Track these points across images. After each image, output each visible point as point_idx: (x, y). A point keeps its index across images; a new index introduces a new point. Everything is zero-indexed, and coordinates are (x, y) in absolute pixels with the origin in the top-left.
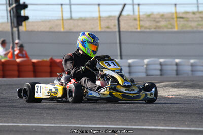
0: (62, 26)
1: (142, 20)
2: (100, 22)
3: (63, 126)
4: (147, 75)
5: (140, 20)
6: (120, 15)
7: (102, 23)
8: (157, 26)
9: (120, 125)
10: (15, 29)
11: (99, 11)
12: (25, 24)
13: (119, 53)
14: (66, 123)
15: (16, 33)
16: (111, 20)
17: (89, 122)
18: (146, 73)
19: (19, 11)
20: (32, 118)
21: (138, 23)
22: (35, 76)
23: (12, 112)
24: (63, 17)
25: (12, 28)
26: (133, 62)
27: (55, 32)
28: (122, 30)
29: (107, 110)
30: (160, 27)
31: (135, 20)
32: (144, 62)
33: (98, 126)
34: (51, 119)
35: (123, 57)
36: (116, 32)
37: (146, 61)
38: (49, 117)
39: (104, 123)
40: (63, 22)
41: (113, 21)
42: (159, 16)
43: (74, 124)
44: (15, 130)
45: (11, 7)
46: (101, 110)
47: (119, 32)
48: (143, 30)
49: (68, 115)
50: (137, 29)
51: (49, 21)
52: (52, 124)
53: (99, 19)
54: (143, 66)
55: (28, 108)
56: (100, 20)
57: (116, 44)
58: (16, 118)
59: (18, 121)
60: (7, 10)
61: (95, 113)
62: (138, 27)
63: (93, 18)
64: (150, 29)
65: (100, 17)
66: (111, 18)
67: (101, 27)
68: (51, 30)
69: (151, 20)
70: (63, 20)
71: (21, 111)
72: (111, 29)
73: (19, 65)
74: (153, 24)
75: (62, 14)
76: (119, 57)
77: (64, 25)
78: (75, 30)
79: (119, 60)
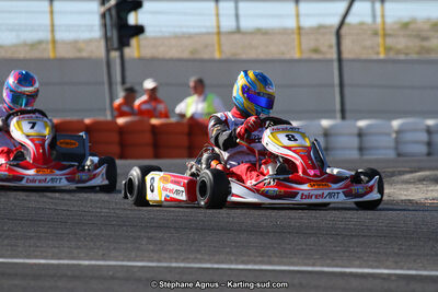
0: (216, 47)
1: (390, 35)
2: (300, 39)
4: (399, 155)
5: (385, 35)
6: (342, 23)
7: (303, 40)
8: (423, 48)
10: (115, 55)
11: (298, 16)
12: (138, 42)
13: (338, 107)
15: (118, 61)
16: (324, 34)
18: (396, 148)
19: (123, 15)
21: (380, 40)
22: (157, 156)
24: (219, 27)
25: (108, 51)
26: (369, 126)
27: (202, 61)
28: (346, 55)
30: (429, 51)
31: (376, 34)
32: (391, 127)
35: (347, 115)
36: (331, 61)
37: (396, 123)
40: (219, 40)
41: (327, 37)
42: (426, 27)
45: (107, 5)
48: (392, 55)
50: (378, 53)
51: (190, 36)
53: (296, 31)
54: (389, 135)
56: (299, 34)
57: (333, 86)
62: (381, 49)
63: (285, 29)
64: (407, 54)
65: (299, 28)
66: (323, 31)
67: (301, 51)
69: (409, 36)
70: (219, 33)
72: (321, 52)
73: (122, 130)
74: (414, 44)
75: (218, 21)
76: (339, 115)
77: (220, 45)
78: (244, 57)
79: (338, 121)
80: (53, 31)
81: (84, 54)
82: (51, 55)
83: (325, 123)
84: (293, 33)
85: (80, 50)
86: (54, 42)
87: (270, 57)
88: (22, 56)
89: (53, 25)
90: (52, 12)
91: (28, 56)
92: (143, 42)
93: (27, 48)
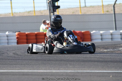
0: (80, 11)
3: (79, 71)
6: (115, 3)
7: (104, 9)
9: (113, 70)
10: (52, 14)
13: (115, 27)
14: (81, 70)
16: (110, 7)
17: (95, 69)
19: (54, 3)
20: (61, 67)
23: (49, 63)
24: (80, 6)
25: (50, 13)
27: (76, 15)
29: (106, 62)
33: (100, 71)
34: (72, 68)
35: (117, 29)
36: (112, 14)
38: (71, 66)
39: (104, 69)
40: (81, 9)
41: (111, 7)
43: (86, 70)
44: (50, 74)
45: (49, 1)
46: (102, 62)
47: (115, 14)
49: (82, 65)
51: (72, 8)
52: (73, 70)
53: (102, 6)
55: (59, 61)
56: (103, 7)
57: (113, 21)
58: (51, 67)
59: (53, 69)
60: (47, 2)
61: (99, 63)
63: (99, 6)
65: (103, 5)
66: (109, 6)
67: (103, 11)
68: (73, 14)
70: (80, 7)
71: (55, 63)
72: (109, 12)
75: (80, 4)
76: (115, 29)
77: (81, 11)
78: (88, 14)
79: (115, 31)
80: (34, 8)
81: (43, 14)
82: (34, 15)
83: (111, 31)
84: (101, 7)
85: (42, 13)
86: (35, 11)
87: (95, 13)
88: (26, 15)
89: (34, 6)
90: (34, 3)
91: (28, 15)
92: (59, 10)
93: (27, 13)
